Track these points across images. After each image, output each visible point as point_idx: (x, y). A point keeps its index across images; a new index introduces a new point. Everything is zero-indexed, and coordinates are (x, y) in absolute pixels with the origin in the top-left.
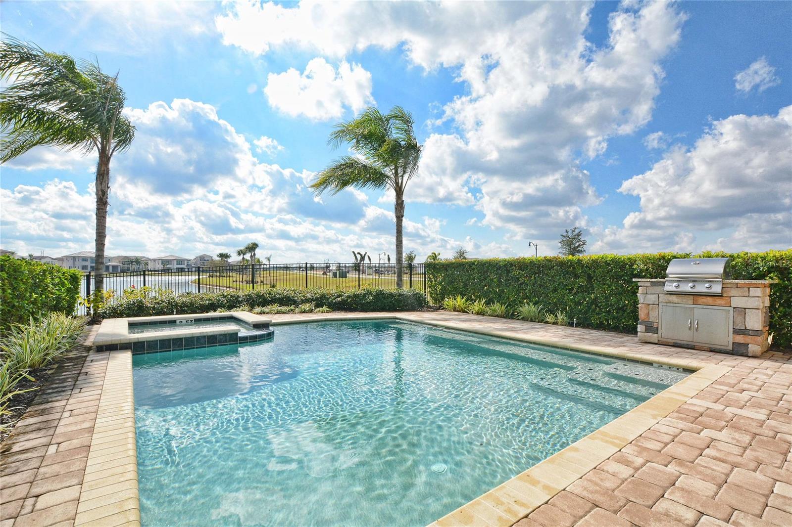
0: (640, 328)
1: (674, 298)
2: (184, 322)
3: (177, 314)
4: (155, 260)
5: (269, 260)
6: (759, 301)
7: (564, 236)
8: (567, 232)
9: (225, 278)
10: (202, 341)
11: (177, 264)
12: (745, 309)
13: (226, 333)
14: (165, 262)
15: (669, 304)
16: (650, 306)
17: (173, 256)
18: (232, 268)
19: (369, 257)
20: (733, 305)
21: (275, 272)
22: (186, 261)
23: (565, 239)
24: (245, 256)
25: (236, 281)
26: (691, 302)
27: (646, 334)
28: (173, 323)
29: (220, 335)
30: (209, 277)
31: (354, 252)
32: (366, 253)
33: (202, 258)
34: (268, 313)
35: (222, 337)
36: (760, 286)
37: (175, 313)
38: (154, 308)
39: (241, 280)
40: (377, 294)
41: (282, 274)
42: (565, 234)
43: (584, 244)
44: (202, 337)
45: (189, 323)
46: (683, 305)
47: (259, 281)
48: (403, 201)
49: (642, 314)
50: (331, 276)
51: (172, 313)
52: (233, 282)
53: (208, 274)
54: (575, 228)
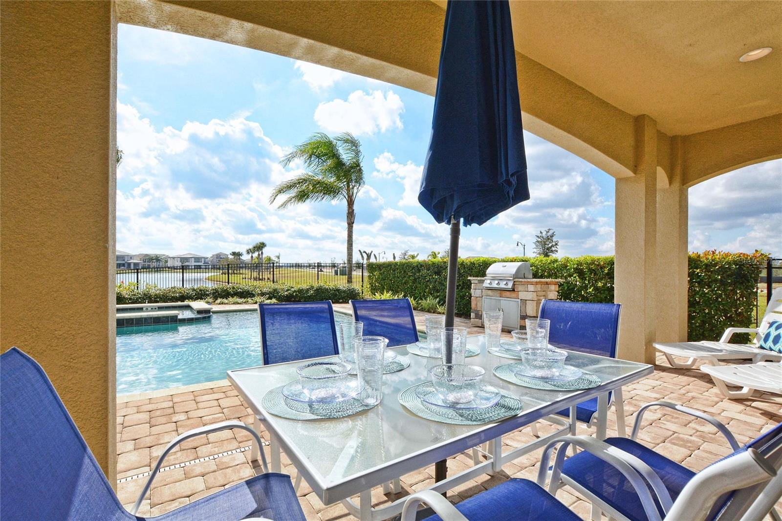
0: (473, 315)
1: (490, 292)
2: (149, 309)
3: (148, 303)
4: (174, 258)
5: (278, 257)
6: (532, 294)
7: (538, 237)
8: (541, 232)
9: (236, 275)
10: (149, 321)
11: (195, 262)
12: (526, 300)
13: (168, 315)
14: (183, 259)
15: (488, 297)
16: (478, 298)
17: (191, 254)
18: (245, 266)
19: (375, 255)
20: (520, 298)
21: (286, 269)
22: (203, 259)
23: (540, 240)
24: (253, 255)
25: (245, 278)
26: (498, 295)
27: (476, 319)
28: (141, 309)
29: (164, 317)
30: (222, 274)
31: (360, 251)
32: (372, 252)
33: (218, 256)
34: (227, 304)
35: (164, 318)
36: (533, 283)
37: (147, 303)
38: (130, 299)
39: (250, 277)
40: (317, 289)
41: (292, 271)
42: (539, 235)
43: (556, 244)
44: (149, 318)
45: (153, 309)
46: (494, 298)
47: (266, 278)
48: (354, 210)
49: (473, 305)
50: (334, 273)
51: (145, 303)
52: (243, 278)
53: (221, 272)
54: (550, 229)
